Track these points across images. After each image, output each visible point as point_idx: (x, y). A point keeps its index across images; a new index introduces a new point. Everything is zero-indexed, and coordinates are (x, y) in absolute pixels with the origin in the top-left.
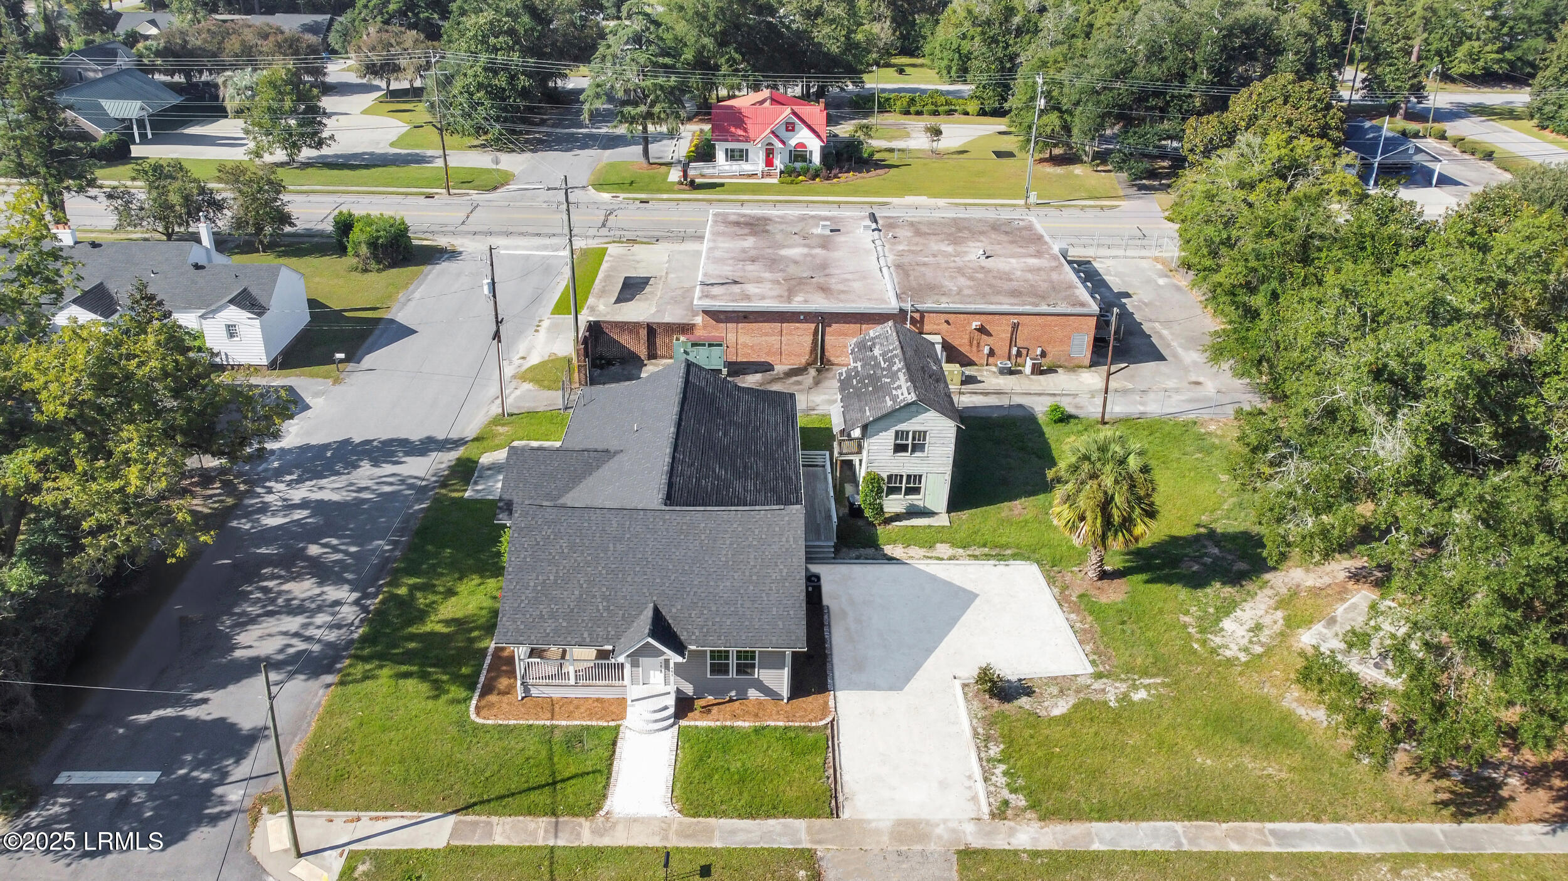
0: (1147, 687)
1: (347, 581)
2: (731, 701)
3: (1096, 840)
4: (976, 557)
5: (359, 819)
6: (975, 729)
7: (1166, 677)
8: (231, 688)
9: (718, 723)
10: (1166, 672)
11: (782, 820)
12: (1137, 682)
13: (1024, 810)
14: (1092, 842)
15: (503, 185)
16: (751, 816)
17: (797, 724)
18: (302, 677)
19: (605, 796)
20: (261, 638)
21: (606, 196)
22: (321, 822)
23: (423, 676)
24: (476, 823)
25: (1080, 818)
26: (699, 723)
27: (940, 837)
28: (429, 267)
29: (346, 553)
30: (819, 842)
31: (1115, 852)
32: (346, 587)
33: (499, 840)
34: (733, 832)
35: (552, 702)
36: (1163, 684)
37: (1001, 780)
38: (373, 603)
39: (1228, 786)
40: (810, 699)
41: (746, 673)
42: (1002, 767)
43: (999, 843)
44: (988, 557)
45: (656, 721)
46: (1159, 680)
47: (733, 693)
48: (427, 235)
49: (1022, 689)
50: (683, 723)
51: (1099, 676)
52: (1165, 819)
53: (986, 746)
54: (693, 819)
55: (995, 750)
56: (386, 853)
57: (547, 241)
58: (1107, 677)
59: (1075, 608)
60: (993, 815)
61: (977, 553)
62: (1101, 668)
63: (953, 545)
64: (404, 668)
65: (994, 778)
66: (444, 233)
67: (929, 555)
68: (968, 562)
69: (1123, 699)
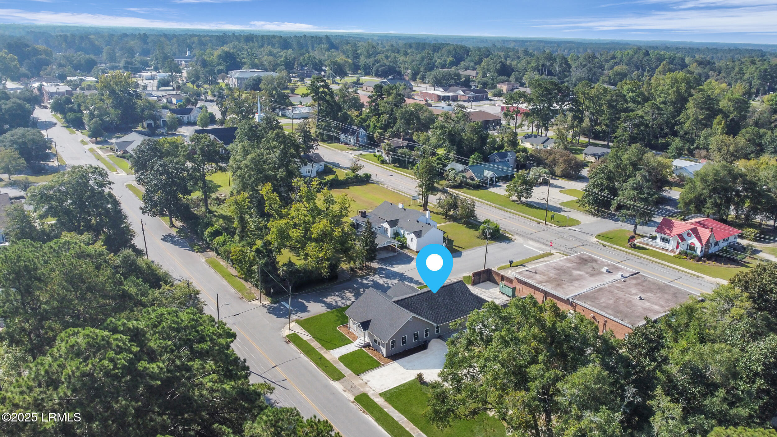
2: (376, 351)
3: (388, 409)
5: (302, 330)
6: (405, 383)
8: (316, 303)
9: (367, 352)
11: (349, 370)
13: (386, 397)
15: (569, 226)
16: (346, 366)
17: (378, 361)
18: (325, 307)
19: (334, 349)
21: (595, 240)
22: (298, 327)
24: (313, 340)
25: (392, 405)
26: (364, 350)
27: (365, 389)
30: (348, 376)
31: (387, 413)
34: (340, 366)
35: (351, 333)
40: (388, 360)
41: (379, 345)
42: (397, 391)
43: (372, 397)
45: (358, 344)
50: (362, 348)
53: (401, 387)
54: (338, 360)
56: (298, 336)
60: (380, 394)
65: (392, 391)
66: (520, 235)
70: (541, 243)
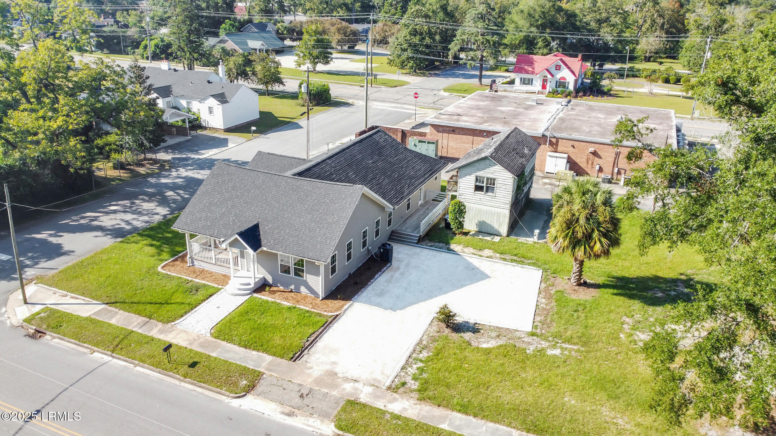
0: (562, 348)
1: (170, 207)
2: (291, 291)
3: (447, 422)
4: (505, 260)
5: (66, 296)
6: (421, 340)
7: (582, 346)
8: (77, 234)
9: (273, 300)
10: (585, 344)
11: (261, 354)
12: (558, 345)
13: (412, 391)
14: (443, 423)
15: (400, 86)
16: (245, 347)
17: (316, 311)
18: (110, 237)
19: (182, 316)
20: (111, 219)
21: (446, 94)
22: (51, 292)
23: (158, 247)
24: (111, 311)
25: (446, 407)
26: (263, 297)
27: (344, 389)
28: (334, 108)
29: (182, 197)
30: (270, 370)
31: (455, 433)
32: (168, 209)
33: (113, 321)
34: (228, 351)
35: (203, 271)
36: (578, 351)
37: (413, 370)
38: (169, 217)
39: (576, 420)
40: (335, 302)
41: (300, 276)
42: (421, 365)
43: (380, 404)
44: (512, 261)
45: (240, 289)
46: (575, 347)
47: (292, 287)
48: (347, 99)
49: (475, 329)
50: (255, 295)
51: (533, 334)
52: (509, 425)
53: (421, 351)
54: (214, 340)
55: (424, 355)
56: (58, 311)
57: (399, 105)
58: (538, 336)
59: (549, 297)
60: (389, 388)
61: (507, 258)
62: (538, 331)
63: (495, 251)
64: (154, 242)
65: (409, 369)
66: (354, 99)
67: (476, 253)
68: (498, 261)
69: (539, 351)
70: (390, 102)
